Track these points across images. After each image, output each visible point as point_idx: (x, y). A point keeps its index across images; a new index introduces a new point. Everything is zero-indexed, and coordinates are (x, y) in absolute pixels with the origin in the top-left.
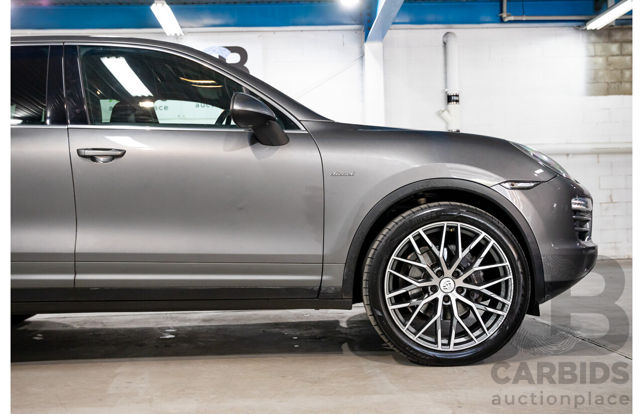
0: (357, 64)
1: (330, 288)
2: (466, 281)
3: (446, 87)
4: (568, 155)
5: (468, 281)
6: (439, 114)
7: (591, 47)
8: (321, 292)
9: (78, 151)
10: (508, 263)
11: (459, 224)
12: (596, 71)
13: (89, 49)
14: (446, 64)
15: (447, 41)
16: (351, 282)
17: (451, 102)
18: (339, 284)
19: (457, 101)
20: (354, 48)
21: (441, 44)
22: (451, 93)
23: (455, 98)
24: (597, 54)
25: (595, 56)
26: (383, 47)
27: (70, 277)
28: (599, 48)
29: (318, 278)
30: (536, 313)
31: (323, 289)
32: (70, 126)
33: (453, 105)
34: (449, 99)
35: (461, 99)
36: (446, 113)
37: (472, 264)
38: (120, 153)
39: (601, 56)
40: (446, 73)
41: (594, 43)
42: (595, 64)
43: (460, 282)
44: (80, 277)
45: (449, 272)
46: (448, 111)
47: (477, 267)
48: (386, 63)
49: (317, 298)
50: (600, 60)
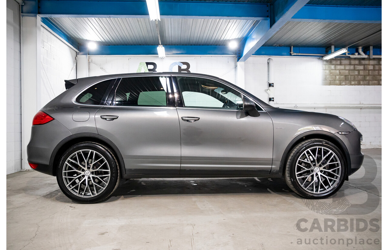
0: (234, 70)
1: (275, 170)
2: (323, 168)
3: (269, 80)
4: (315, 108)
5: (324, 168)
6: (266, 91)
7: (324, 66)
8: (271, 172)
9: (182, 118)
10: (339, 162)
11: (323, 147)
12: (326, 76)
13: (181, 78)
14: (268, 71)
15: (269, 62)
16: (282, 168)
17: (271, 86)
18: (278, 169)
19: (273, 86)
20: (232, 64)
21: (267, 63)
22: (271, 82)
23: (273, 85)
24: (326, 69)
25: (326, 70)
26: (245, 64)
27: (179, 165)
28: (327, 66)
29: (271, 166)
30: (347, 179)
31: (272, 171)
32: (177, 108)
33: (271, 88)
34: (270, 85)
35: (274, 85)
36: (268, 90)
37: (327, 162)
38: (197, 119)
39: (328, 70)
40: (268, 74)
41: (325, 65)
42: (325, 73)
43: (322, 168)
44: (182, 165)
45: (317, 165)
46: (269, 90)
47: (328, 163)
48: (246, 71)
49: (269, 174)
50: (327, 71)
